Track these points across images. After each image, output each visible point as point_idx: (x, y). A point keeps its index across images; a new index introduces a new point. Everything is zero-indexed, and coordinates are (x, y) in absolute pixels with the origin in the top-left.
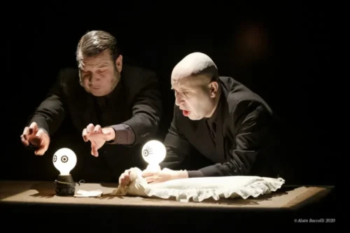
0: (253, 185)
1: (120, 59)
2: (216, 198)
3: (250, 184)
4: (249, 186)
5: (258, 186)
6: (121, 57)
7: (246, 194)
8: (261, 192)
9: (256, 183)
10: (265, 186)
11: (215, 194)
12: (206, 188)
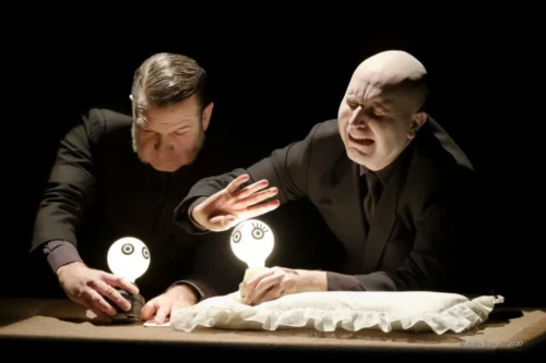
0: (451, 309)
1: (209, 110)
2: (386, 329)
3: (447, 307)
4: (445, 312)
5: (461, 313)
6: (211, 107)
7: (441, 326)
8: (467, 323)
9: (457, 306)
10: (473, 313)
11: (383, 321)
12: (367, 309)
